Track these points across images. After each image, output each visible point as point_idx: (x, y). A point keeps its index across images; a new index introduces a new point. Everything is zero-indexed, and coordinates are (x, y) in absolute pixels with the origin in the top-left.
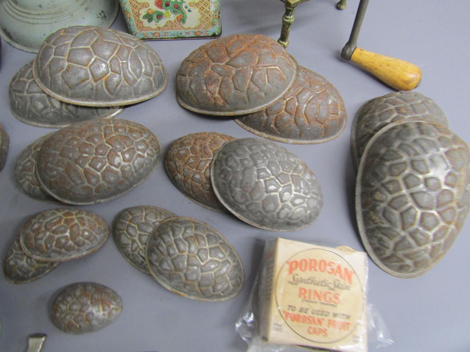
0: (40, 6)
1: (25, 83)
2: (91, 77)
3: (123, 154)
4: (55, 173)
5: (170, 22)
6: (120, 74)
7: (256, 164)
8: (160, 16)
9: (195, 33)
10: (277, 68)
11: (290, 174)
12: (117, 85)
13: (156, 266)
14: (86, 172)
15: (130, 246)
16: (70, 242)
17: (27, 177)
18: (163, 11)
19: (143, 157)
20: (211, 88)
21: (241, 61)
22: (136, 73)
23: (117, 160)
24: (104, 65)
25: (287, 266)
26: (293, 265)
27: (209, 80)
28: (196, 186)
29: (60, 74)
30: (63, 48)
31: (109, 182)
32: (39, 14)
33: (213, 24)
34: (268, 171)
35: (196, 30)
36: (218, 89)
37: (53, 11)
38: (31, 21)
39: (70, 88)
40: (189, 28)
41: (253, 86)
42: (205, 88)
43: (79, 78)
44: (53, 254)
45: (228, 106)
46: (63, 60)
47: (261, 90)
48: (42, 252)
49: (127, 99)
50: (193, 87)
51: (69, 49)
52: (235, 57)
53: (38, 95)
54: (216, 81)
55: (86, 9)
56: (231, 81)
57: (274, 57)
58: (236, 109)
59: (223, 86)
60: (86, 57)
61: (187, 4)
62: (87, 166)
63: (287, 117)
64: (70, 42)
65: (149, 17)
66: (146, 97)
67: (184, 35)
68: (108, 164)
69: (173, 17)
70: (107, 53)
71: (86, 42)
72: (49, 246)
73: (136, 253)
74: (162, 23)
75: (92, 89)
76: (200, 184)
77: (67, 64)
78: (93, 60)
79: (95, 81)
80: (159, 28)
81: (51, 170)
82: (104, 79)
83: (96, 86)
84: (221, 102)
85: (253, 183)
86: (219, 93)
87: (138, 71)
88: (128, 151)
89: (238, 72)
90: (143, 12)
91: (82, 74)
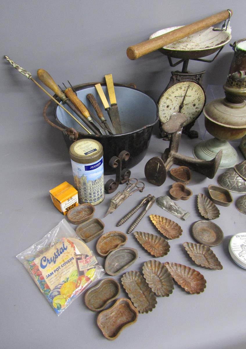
53: (240, 181)
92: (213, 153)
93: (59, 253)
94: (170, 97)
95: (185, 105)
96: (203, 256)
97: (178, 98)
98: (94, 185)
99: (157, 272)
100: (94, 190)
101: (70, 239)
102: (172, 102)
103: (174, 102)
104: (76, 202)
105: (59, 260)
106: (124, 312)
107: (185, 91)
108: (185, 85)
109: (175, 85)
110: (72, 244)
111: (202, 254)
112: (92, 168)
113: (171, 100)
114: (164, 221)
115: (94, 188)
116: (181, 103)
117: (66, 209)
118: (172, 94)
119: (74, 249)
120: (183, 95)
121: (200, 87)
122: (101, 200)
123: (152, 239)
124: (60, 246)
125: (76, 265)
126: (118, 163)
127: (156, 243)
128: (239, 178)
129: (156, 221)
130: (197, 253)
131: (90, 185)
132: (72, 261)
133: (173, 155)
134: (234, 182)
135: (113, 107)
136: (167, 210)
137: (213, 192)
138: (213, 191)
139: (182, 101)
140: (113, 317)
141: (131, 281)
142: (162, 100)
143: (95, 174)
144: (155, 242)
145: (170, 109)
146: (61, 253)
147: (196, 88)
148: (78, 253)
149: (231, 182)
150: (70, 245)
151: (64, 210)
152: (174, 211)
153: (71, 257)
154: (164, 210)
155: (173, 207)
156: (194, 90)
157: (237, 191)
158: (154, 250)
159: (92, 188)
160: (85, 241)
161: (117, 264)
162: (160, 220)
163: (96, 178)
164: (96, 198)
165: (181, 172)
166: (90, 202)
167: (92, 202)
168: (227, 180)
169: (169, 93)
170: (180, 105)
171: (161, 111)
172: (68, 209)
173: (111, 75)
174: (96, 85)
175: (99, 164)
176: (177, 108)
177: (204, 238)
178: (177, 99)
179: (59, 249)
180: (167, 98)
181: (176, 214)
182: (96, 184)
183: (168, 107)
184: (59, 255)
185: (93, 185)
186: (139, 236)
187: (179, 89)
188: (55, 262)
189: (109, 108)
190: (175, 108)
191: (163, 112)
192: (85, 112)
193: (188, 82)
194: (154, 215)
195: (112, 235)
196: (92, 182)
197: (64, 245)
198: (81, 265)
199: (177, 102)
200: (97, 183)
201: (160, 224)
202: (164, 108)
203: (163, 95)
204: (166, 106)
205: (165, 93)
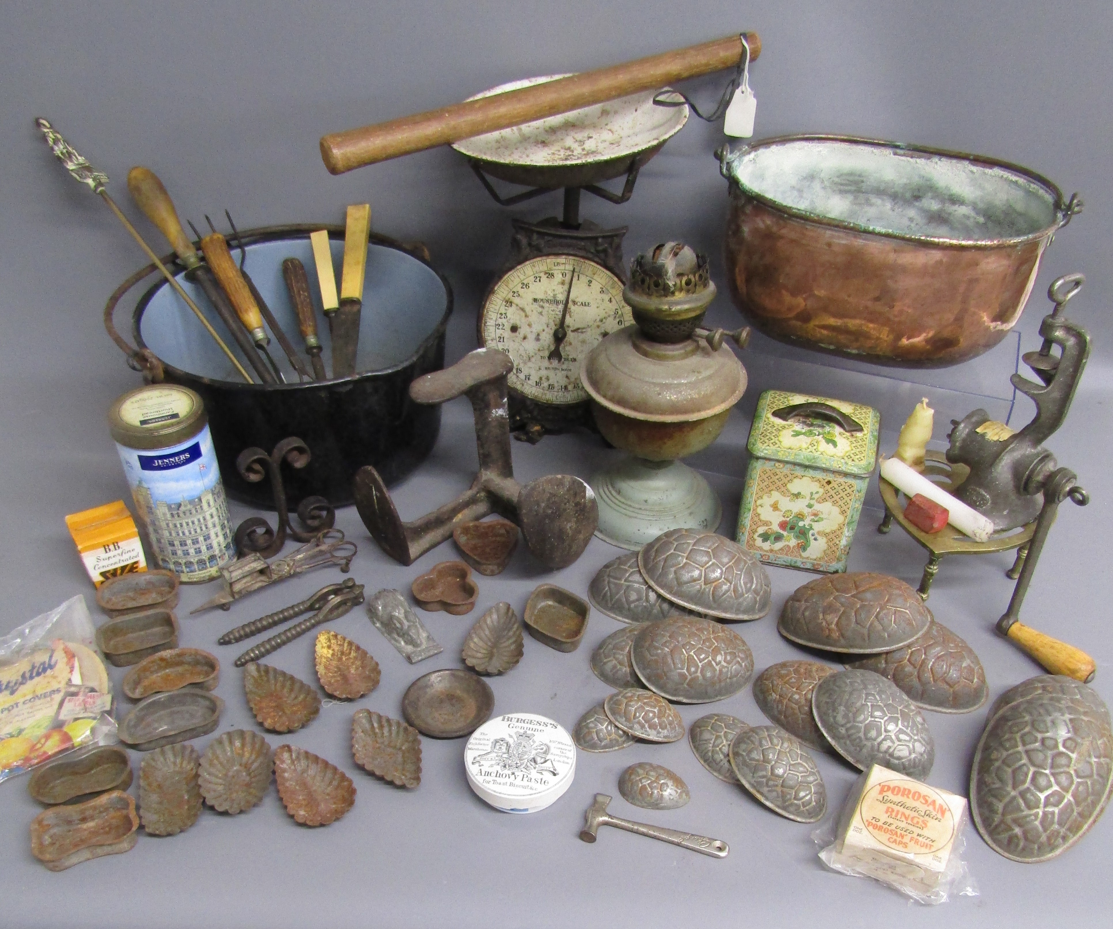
0: (646, 501)
1: (626, 571)
2: (703, 579)
3: (725, 654)
4: (659, 651)
5: (788, 546)
6: (731, 584)
7: (865, 688)
8: (778, 538)
9: (813, 565)
10: (907, 611)
11: (899, 708)
12: (724, 594)
13: (742, 755)
14: (690, 658)
15: (712, 742)
16: (656, 720)
17: (617, 656)
18: (785, 533)
19: (741, 666)
20: (829, 617)
21: (868, 595)
22: (746, 586)
23: (719, 658)
24: (719, 571)
25: (878, 788)
26: (884, 788)
27: (829, 609)
28: (792, 708)
29: (673, 569)
30: (685, 546)
31: (704, 676)
32: (640, 509)
33: (839, 560)
34: (877, 697)
35: (815, 562)
36: (836, 619)
37: (657, 508)
39: (678, 584)
40: (807, 558)
41: (876, 623)
42: (821, 616)
43: (691, 577)
44: (636, 726)
45: (843, 641)
46: (682, 556)
47: (884, 629)
48: (628, 720)
49: (726, 612)
50: (807, 614)
51: (690, 548)
52: (864, 591)
53: (636, 585)
54: (836, 611)
55: (691, 514)
56: (853, 614)
57: (905, 600)
58: (852, 647)
59: (843, 618)
60: (705, 559)
61: (815, 531)
62: (692, 653)
63: (909, 669)
64: (691, 542)
65: (765, 537)
67: (799, 564)
68: (710, 658)
69: (793, 542)
70: (725, 560)
71: (708, 545)
72: (638, 714)
73: (718, 749)
74: (778, 545)
75: (699, 591)
76: (797, 706)
77: (685, 561)
78: (710, 563)
79: (705, 584)
80: (771, 551)
81: (657, 648)
82: (714, 584)
83: (704, 589)
84: (836, 635)
85: (858, 704)
86: (837, 624)
87: (749, 585)
88: (730, 653)
89: (863, 607)
90: (761, 530)
91: (696, 573)
92: (618, 497)
93: (34, 674)
94: (516, 300)
95: (573, 331)
96: (400, 755)
97: (546, 305)
98: (176, 516)
99: (252, 763)
100: (181, 535)
101: (73, 646)
102: (526, 316)
103: (534, 317)
104: (136, 563)
105: (26, 690)
106: (118, 827)
107: (566, 287)
108: (562, 267)
109: (528, 263)
110: (71, 656)
111: (400, 749)
112: (159, 466)
113: (523, 310)
114: (353, 654)
115: (179, 526)
116: (558, 321)
117: (103, 574)
118: (522, 292)
119: (71, 671)
120: (561, 297)
121: (616, 279)
122: (213, 571)
123: (291, 690)
124: (41, 658)
125: (56, 707)
126: (263, 472)
127: (296, 702)
128: (637, 577)
129: (333, 650)
130: (389, 746)
131: (164, 514)
132: (53, 696)
133: (485, 481)
134: (619, 586)
135: (347, 308)
136: (383, 630)
137: (554, 607)
138: (556, 604)
139: (560, 316)
140: (85, 830)
141: (177, 769)
142: (493, 306)
143: (173, 486)
144: (296, 698)
145: (525, 338)
146: (38, 674)
147: (603, 282)
148: (77, 679)
149: (612, 586)
150: (65, 660)
151: (96, 577)
152: (398, 635)
153: (55, 686)
154: (377, 628)
155: (395, 622)
156: (596, 286)
157: (628, 618)
158: (280, 717)
159: (171, 525)
160: (109, 658)
161: (165, 727)
162: (345, 649)
163: (179, 498)
164: (194, 560)
165: (498, 539)
166: (177, 569)
167: (183, 572)
168: (604, 580)
169: (511, 286)
170: (554, 328)
171: (492, 340)
172: (108, 575)
173: (367, 206)
174: (313, 235)
175: (182, 457)
176: (547, 338)
177: (436, 715)
178: (542, 307)
179: (37, 665)
180: (507, 302)
181: (403, 643)
182: (181, 515)
183: (514, 329)
184: (31, 678)
185: (172, 515)
186: (261, 676)
187: (544, 277)
188: (12, 693)
189: (336, 311)
190: (538, 335)
191: (499, 344)
192: (246, 311)
193: (571, 257)
194: (332, 633)
195: (188, 659)
196: (169, 507)
197: (51, 657)
198: (67, 706)
199: (544, 319)
200: (188, 514)
201: (340, 659)
202: (501, 331)
203: (492, 291)
204: (508, 327)
205: (497, 283)
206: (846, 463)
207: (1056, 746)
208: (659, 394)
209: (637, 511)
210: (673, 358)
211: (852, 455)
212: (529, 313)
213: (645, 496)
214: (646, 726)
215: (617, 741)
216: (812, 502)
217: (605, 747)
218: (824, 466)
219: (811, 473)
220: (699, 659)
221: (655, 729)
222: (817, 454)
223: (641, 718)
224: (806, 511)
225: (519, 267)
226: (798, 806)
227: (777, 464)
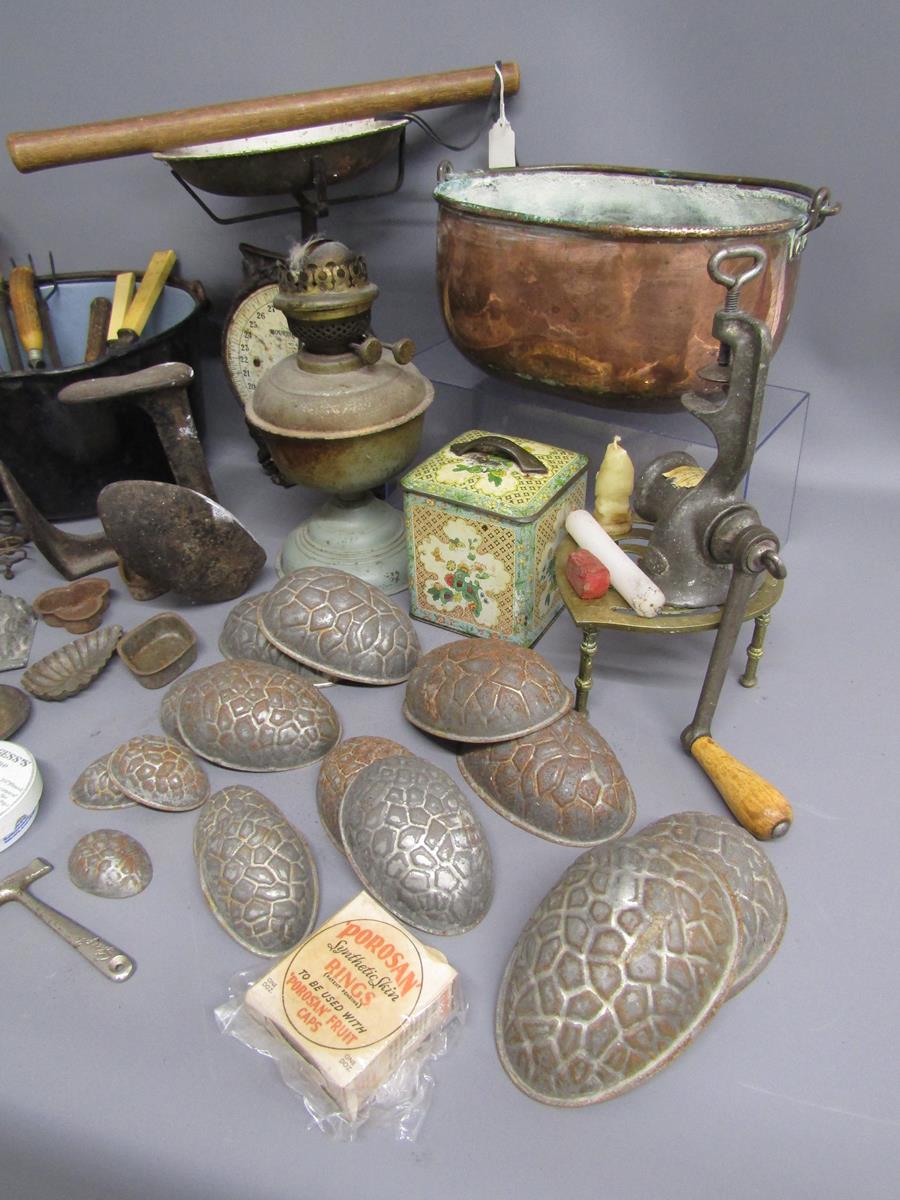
0: (328, 542)
2: (309, 623)
3: (275, 711)
5: (460, 608)
7: (396, 781)
8: (448, 596)
9: (491, 635)
10: (519, 692)
11: (432, 817)
12: (334, 646)
14: (224, 709)
16: (153, 779)
18: (453, 590)
19: (298, 731)
20: (431, 687)
21: (475, 666)
22: (364, 642)
23: (263, 715)
24: (330, 616)
25: (344, 927)
26: (352, 929)
27: (431, 677)
28: (331, 795)
29: (280, 607)
30: (301, 583)
31: (239, 735)
32: (321, 550)
33: (516, 631)
34: (405, 796)
35: (492, 631)
36: (437, 692)
37: (339, 551)
38: (309, 554)
39: (282, 627)
40: (482, 625)
41: (475, 703)
42: (425, 687)
43: (296, 619)
44: (128, 782)
45: (441, 723)
46: (292, 594)
47: (484, 713)
48: (121, 773)
49: (340, 670)
51: (306, 586)
52: (472, 660)
53: (250, 624)
54: (439, 681)
55: (378, 563)
57: (522, 677)
58: (449, 730)
59: (443, 690)
61: (483, 591)
62: (228, 703)
63: (511, 771)
64: (311, 580)
65: (435, 593)
66: (367, 680)
67: (476, 632)
68: (250, 713)
69: (464, 603)
70: (343, 606)
71: (327, 585)
74: (450, 606)
75: (304, 637)
77: (293, 599)
78: (322, 605)
79: (311, 630)
80: (446, 612)
82: (322, 632)
83: (310, 636)
84: (434, 712)
85: (377, 802)
86: (437, 698)
87: (369, 640)
88: (283, 712)
89: (466, 678)
90: (429, 584)
91: (301, 616)
94: (254, 331)
97: (283, 337)
102: (266, 349)
103: (273, 351)
109: (259, 291)
113: (262, 342)
118: (258, 322)
135: (122, 341)
142: (234, 336)
169: (248, 315)
171: (238, 373)
173: (170, 251)
174: (119, 278)
178: (280, 340)
180: (246, 332)
183: (257, 363)
189: (115, 342)
191: (245, 378)
192: (26, 333)
202: (245, 365)
203: (230, 321)
204: (251, 360)
205: (234, 312)
206: (502, 504)
207: (607, 918)
208: (296, 406)
209: (317, 552)
210: (325, 371)
211: (513, 496)
212: (268, 346)
213: (327, 537)
214: (140, 784)
215: (111, 799)
216: (473, 552)
217: (96, 802)
218: (475, 505)
219: (464, 514)
220: (234, 711)
221: (151, 790)
222: (470, 491)
223: (134, 773)
224: (469, 563)
225: (252, 295)
226: (248, 929)
227: (428, 501)
